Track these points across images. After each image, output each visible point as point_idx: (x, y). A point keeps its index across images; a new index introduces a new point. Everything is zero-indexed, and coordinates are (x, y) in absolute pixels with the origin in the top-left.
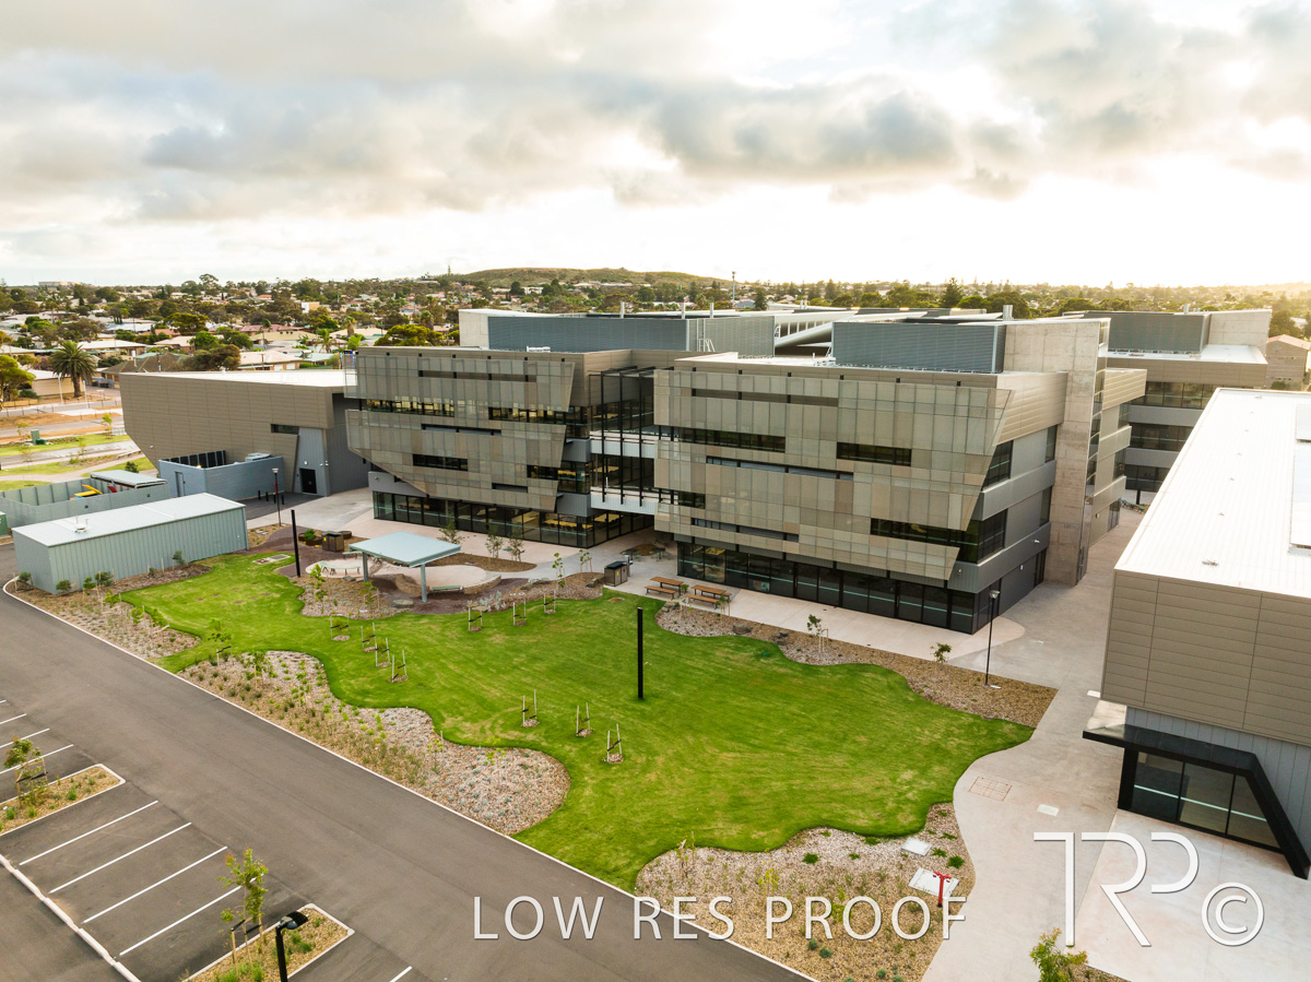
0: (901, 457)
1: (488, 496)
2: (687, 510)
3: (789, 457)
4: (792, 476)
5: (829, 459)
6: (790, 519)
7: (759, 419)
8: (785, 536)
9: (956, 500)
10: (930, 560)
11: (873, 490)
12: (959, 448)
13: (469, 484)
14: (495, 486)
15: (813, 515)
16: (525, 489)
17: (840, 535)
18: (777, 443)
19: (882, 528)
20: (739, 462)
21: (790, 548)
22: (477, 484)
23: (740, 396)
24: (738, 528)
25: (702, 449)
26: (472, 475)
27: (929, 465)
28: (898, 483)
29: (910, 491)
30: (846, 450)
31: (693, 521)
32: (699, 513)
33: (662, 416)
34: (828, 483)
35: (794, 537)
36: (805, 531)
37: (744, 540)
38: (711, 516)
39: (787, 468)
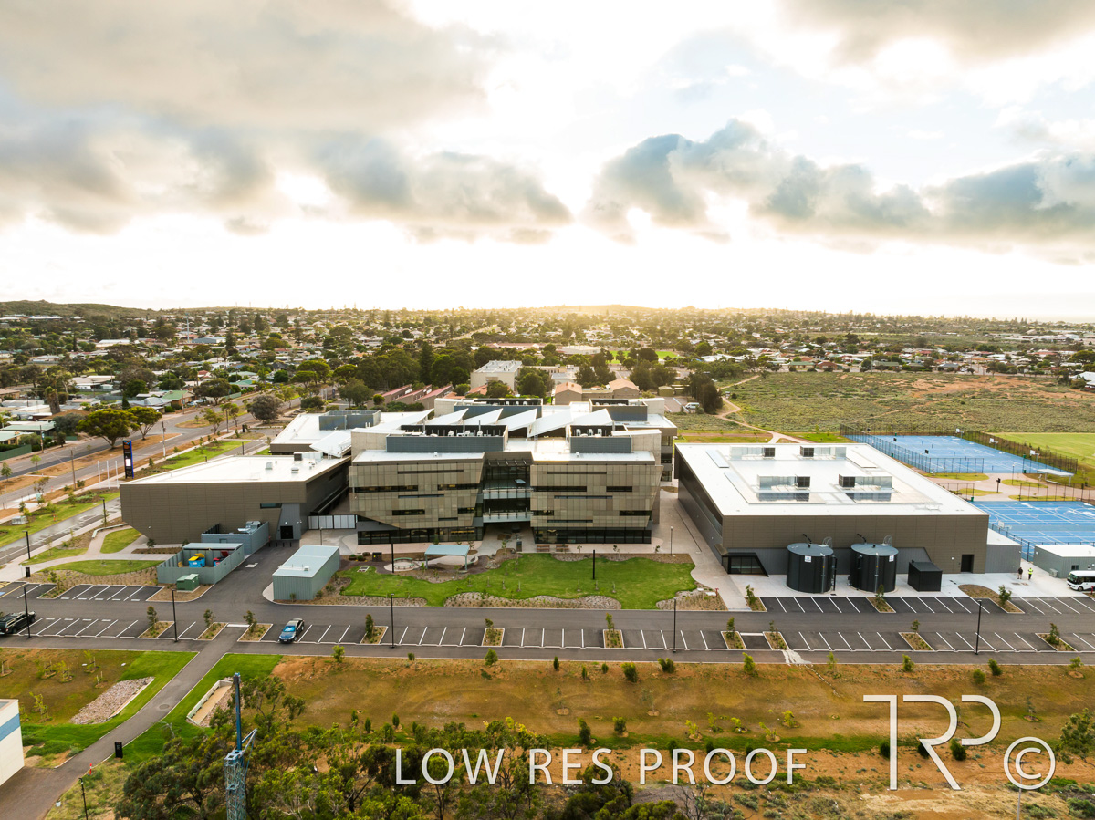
0: (629, 489)
1: (435, 525)
2: (545, 517)
3: (589, 493)
4: (589, 500)
5: (603, 492)
6: (589, 515)
7: (576, 481)
8: (586, 521)
9: (647, 501)
10: (641, 522)
11: (620, 501)
12: (647, 484)
13: (426, 520)
14: (440, 519)
15: (599, 512)
16: (456, 519)
17: (608, 518)
18: (584, 489)
19: (623, 513)
20: (567, 497)
21: (589, 525)
22: (431, 520)
23: (567, 473)
24: (567, 521)
25: (552, 494)
26: (427, 516)
27: (638, 491)
28: (628, 498)
29: (632, 500)
30: (609, 489)
31: (548, 521)
32: (551, 518)
33: (534, 482)
34: (603, 501)
35: (591, 521)
36: (595, 518)
37: (570, 525)
38: (556, 518)
39: (587, 497)
